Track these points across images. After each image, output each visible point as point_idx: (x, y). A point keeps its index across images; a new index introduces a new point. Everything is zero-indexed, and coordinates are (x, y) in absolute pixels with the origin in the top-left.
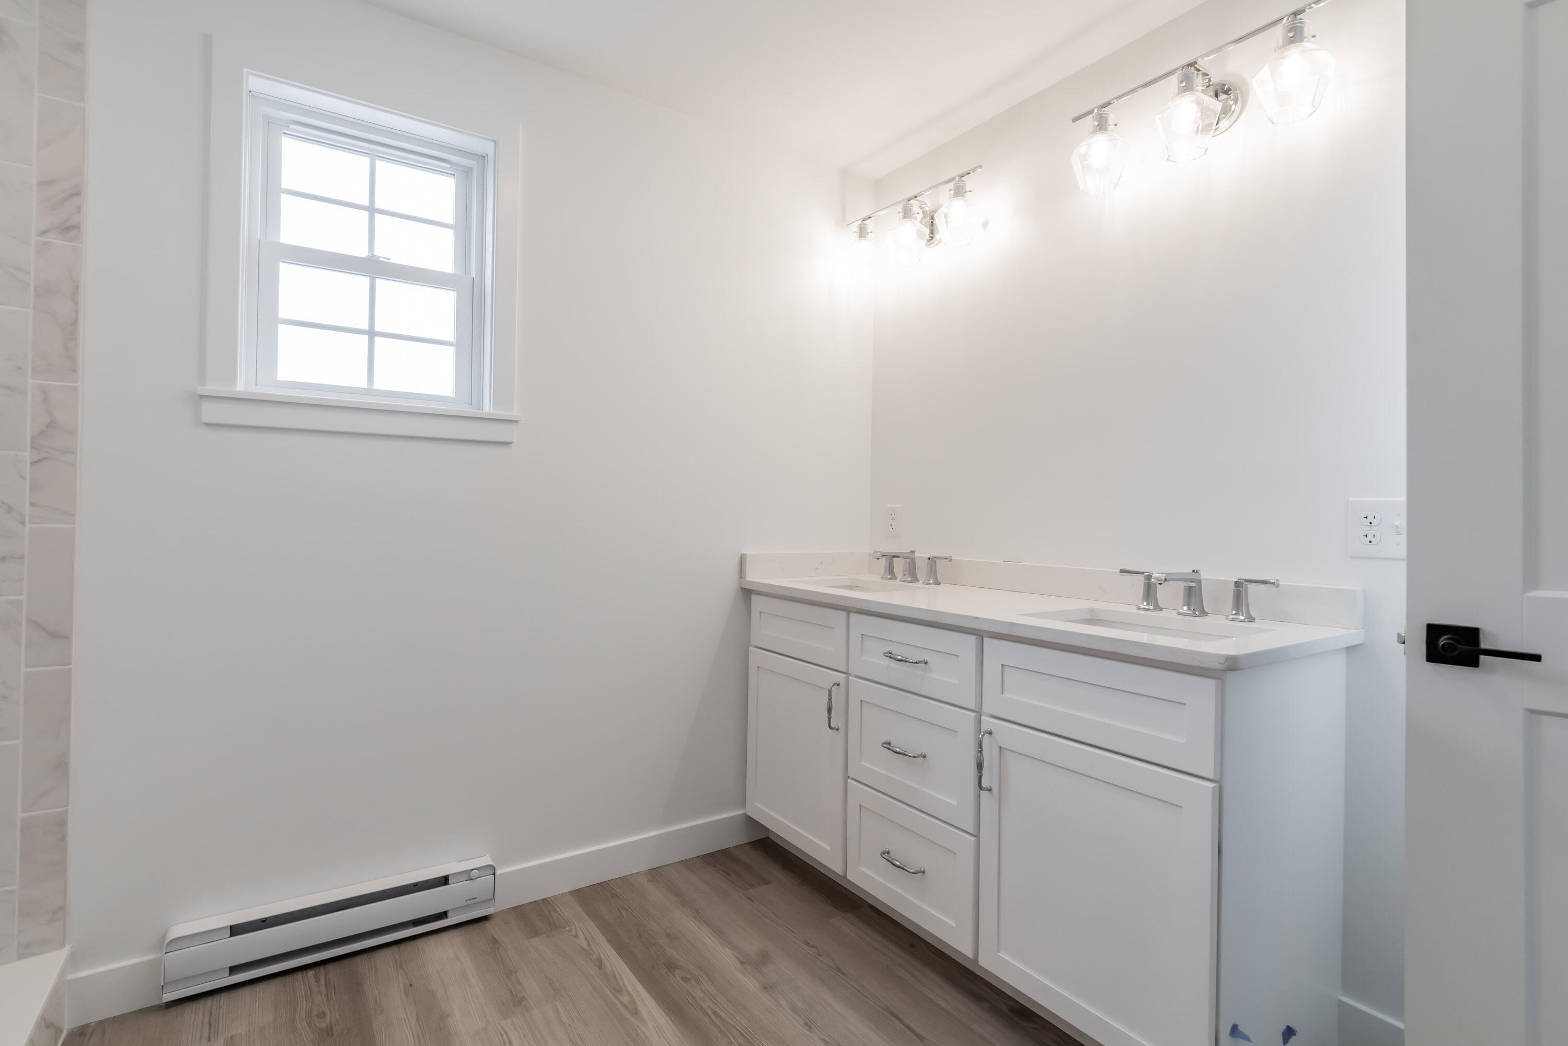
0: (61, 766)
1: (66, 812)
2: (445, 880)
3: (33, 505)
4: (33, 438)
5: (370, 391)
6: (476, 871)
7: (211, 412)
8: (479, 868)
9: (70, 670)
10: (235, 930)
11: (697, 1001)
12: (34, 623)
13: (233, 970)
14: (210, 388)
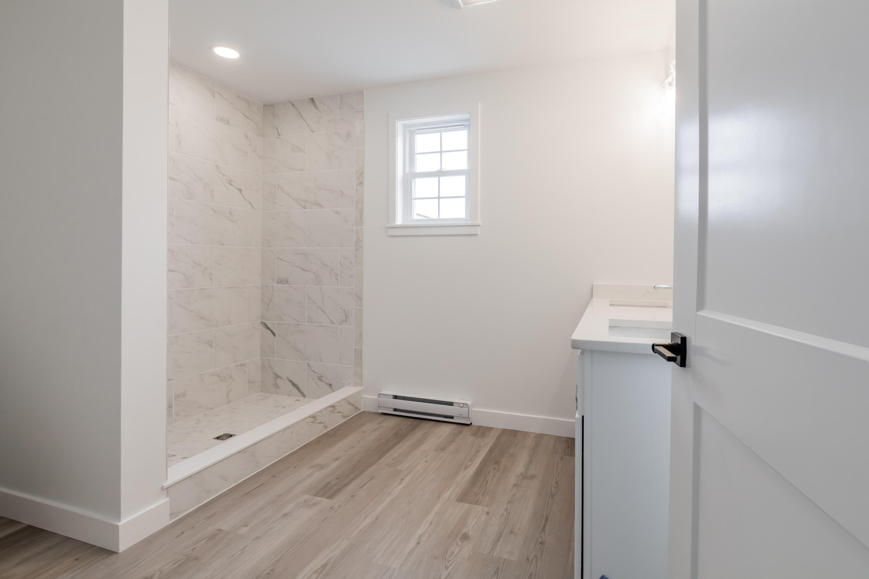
0: (361, 335)
1: (362, 348)
2: (451, 404)
3: (355, 262)
4: (355, 243)
5: (439, 219)
6: (462, 404)
7: (391, 232)
8: (464, 403)
9: (362, 309)
10: (396, 397)
11: (487, 476)
12: (356, 295)
13: (395, 410)
14: (390, 225)
